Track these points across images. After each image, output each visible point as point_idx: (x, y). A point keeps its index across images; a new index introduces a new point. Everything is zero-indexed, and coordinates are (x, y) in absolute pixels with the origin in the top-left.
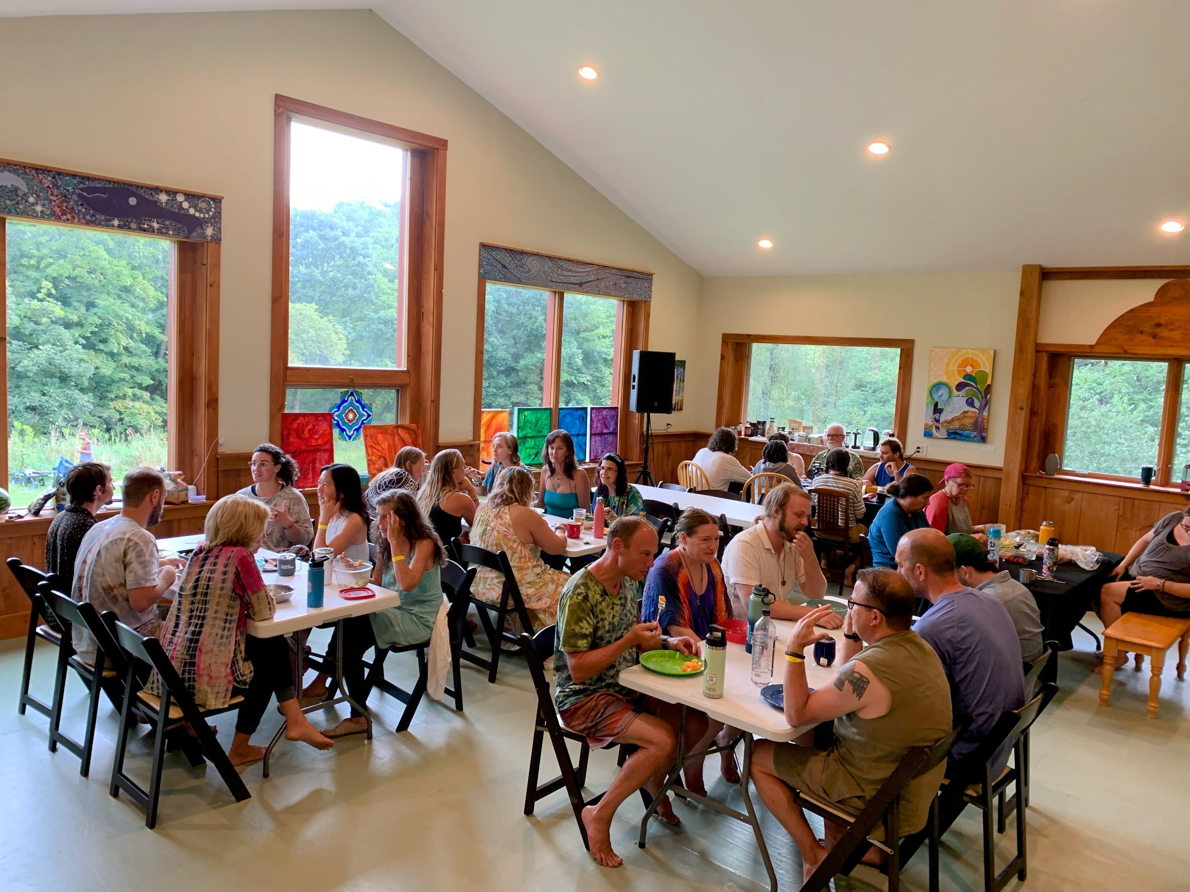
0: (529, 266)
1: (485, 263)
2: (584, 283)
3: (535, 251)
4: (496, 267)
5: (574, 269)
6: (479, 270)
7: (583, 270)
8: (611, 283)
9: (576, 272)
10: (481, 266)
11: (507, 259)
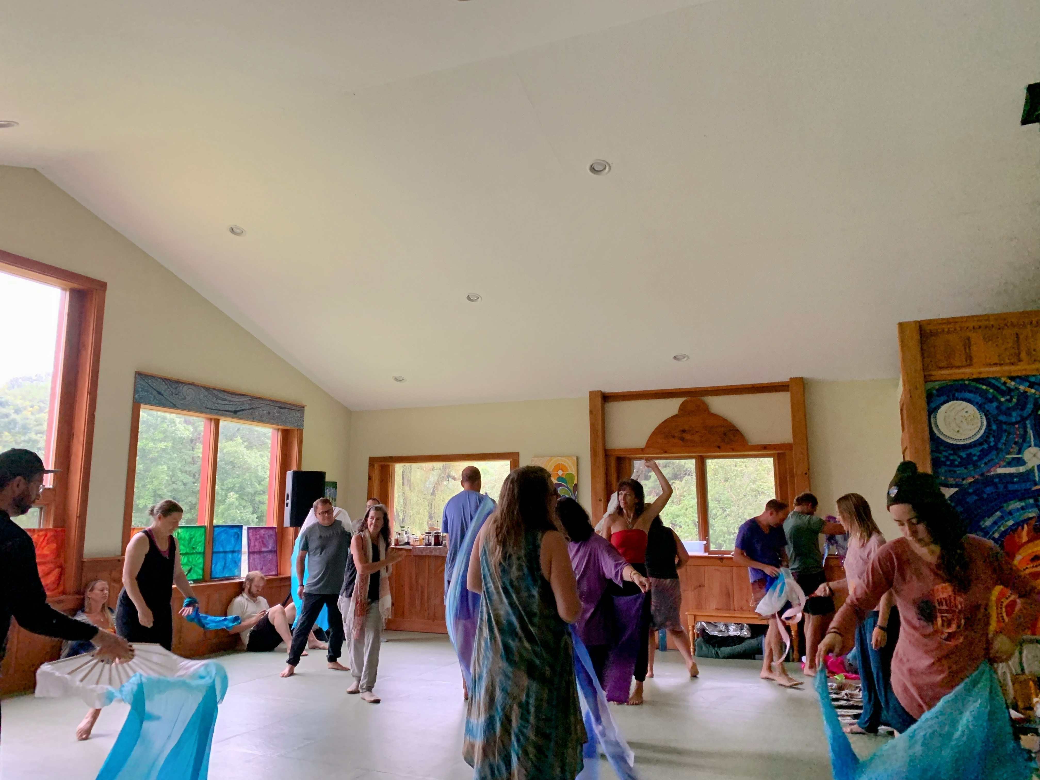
0: (185, 394)
1: (140, 390)
2: (239, 411)
3: (191, 381)
4: (151, 394)
5: (229, 398)
6: (134, 395)
7: (238, 400)
8: (265, 412)
9: (230, 401)
10: (135, 391)
11: (163, 387)
